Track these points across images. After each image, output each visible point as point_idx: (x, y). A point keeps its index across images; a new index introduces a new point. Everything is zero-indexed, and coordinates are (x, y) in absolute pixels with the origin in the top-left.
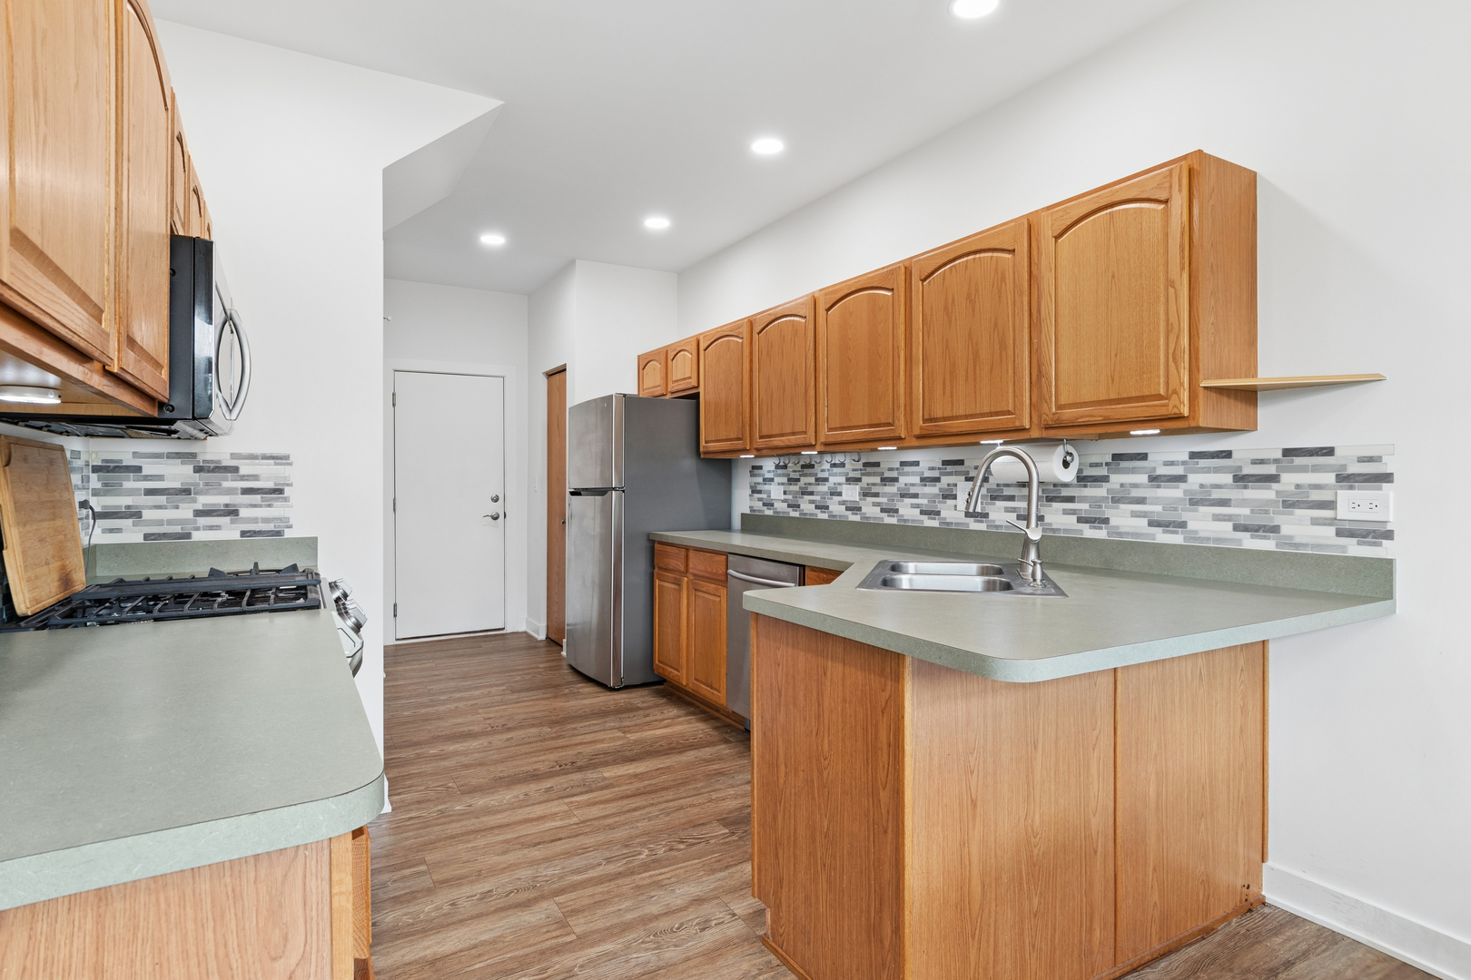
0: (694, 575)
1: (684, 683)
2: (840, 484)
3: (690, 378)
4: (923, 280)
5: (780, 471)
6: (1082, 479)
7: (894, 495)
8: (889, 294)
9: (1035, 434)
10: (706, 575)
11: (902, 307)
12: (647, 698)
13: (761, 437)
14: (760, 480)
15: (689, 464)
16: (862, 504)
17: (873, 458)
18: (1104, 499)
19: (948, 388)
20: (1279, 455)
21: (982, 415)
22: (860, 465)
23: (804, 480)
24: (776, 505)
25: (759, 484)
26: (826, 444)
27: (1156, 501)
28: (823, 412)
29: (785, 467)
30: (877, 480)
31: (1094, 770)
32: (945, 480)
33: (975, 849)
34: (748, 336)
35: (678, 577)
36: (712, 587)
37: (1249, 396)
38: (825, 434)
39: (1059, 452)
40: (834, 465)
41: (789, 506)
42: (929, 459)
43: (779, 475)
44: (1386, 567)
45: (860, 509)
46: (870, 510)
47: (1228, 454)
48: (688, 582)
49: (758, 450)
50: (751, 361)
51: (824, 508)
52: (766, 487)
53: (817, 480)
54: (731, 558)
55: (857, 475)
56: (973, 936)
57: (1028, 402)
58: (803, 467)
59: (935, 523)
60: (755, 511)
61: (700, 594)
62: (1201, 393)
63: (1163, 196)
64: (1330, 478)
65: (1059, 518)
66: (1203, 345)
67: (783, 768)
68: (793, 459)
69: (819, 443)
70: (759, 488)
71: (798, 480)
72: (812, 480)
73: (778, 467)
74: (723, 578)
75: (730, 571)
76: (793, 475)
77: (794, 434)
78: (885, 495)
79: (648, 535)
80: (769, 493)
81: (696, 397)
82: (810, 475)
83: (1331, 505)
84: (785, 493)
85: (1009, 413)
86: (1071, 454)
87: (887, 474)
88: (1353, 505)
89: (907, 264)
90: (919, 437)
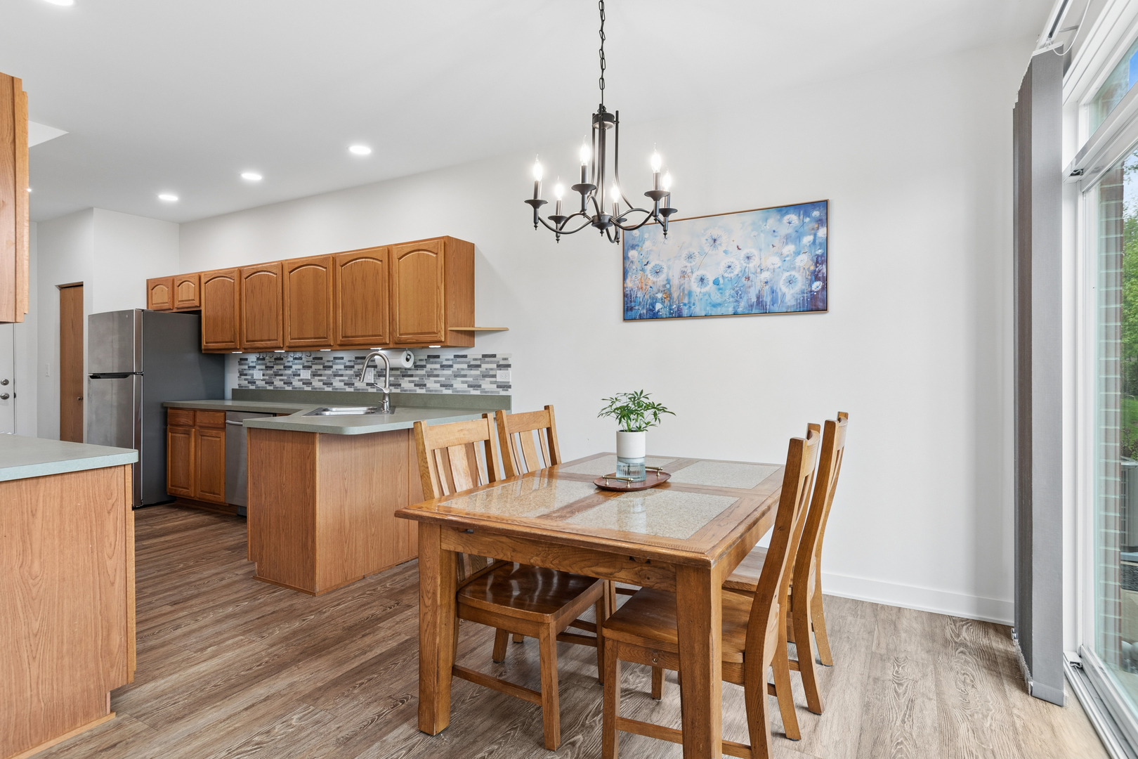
0: (201, 427)
1: (192, 495)
2: (299, 369)
3: (194, 300)
4: (342, 266)
5: (259, 362)
6: (416, 367)
7: (330, 375)
8: (325, 270)
9: (391, 346)
10: (210, 425)
11: (331, 278)
12: (163, 510)
13: (247, 341)
14: (246, 367)
15: (192, 357)
16: (312, 381)
17: (319, 355)
18: (424, 375)
19: (354, 322)
20: (481, 357)
21: (369, 336)
22: (311, 359)
23: (276, 367)
24: (257, 383)
25: (245, 369)
26: (289, 347)
27: (443, 376)
28: (288, 329)
29: (264, 359)
30: (321, 367)
31: (399, 479)
32: (357, 367)
33: (346, 509)
34: (238, 279)
35: (187, 429)
36: (214, 432)
37: (472, 334)
38: (288, 341)
39: (404, 355)
40: (295, 359)
41: (266, 383)
42: (348, 356)
43: (259, 364)
44: (508, 398)
45: (311, 383)
46: (317, 384)
47: (465, 356)
48: (195, 432)
49: (245, 349)
50: (240, 294)
51: (289, 383)
52: (251, 372)
53: (285, 367)
54: (228, 413)
55: (310, 364)
56: (346, 542)
57: (388, 331)
58: (275, 359)
59: (351, 390)
60: (242, 387)
61: (205, 438)
62: (448, 332)
63: (436, 252)
64: (494, 366)
65: (407, 384)
66: (450, 313)
67: (264, 496)
68: (269, 355)
69: (285, 346)
70: (245, 372)
71: (273, 367)
72: (282, 367)
73: (258, 359)
74: (222, 426)
75: (228, 421)
76: (269, 364)
77: (269, 340)
78: (325, 375)
79: (162, 404)
80: (252, 375)
81: (200, 312)
82: (281, 364)
83: (494, 376)
84: (263, 375)
85: (381, 336)
86: (410, 355)
87: (327, 364)
88: (501, 376)
89: (334, 256)
90: (340, 345)
